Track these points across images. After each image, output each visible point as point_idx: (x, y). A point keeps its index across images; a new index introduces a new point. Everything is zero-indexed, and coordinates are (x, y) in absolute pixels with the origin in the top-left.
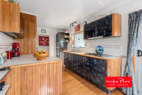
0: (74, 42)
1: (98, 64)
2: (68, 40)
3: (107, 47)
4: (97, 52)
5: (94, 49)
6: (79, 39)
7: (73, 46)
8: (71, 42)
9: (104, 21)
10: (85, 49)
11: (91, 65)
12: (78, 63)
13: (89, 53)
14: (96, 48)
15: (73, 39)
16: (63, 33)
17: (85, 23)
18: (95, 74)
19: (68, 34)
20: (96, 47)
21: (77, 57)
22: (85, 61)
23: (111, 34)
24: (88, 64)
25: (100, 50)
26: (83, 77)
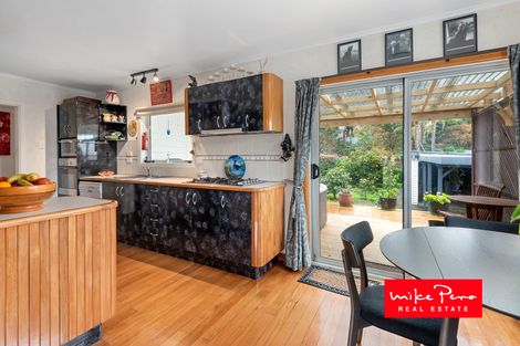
0: (147, 143)
1: (229, 206)
2: (119, 134)
3: (253, 158)
4: (228, 175)
5: (221, 165)
6: (168, 133)
7: (143, 154)
8: (134, 139)
9: (245, 88)
10: (193, 165)
11: (212, 212)
12: (169, 213)
13: (205, 176)
14: (227, 162)
15: (142, 129)
16: (98, 104)
17: (192, 82)
18: (223, 237)
19: (120, 110)
20: (227, 158)
21: (165, 193)
22: (191, 202)
23: (262, 126)
24: (202, 211)
25: (237, 167)
26: (185, 256)
